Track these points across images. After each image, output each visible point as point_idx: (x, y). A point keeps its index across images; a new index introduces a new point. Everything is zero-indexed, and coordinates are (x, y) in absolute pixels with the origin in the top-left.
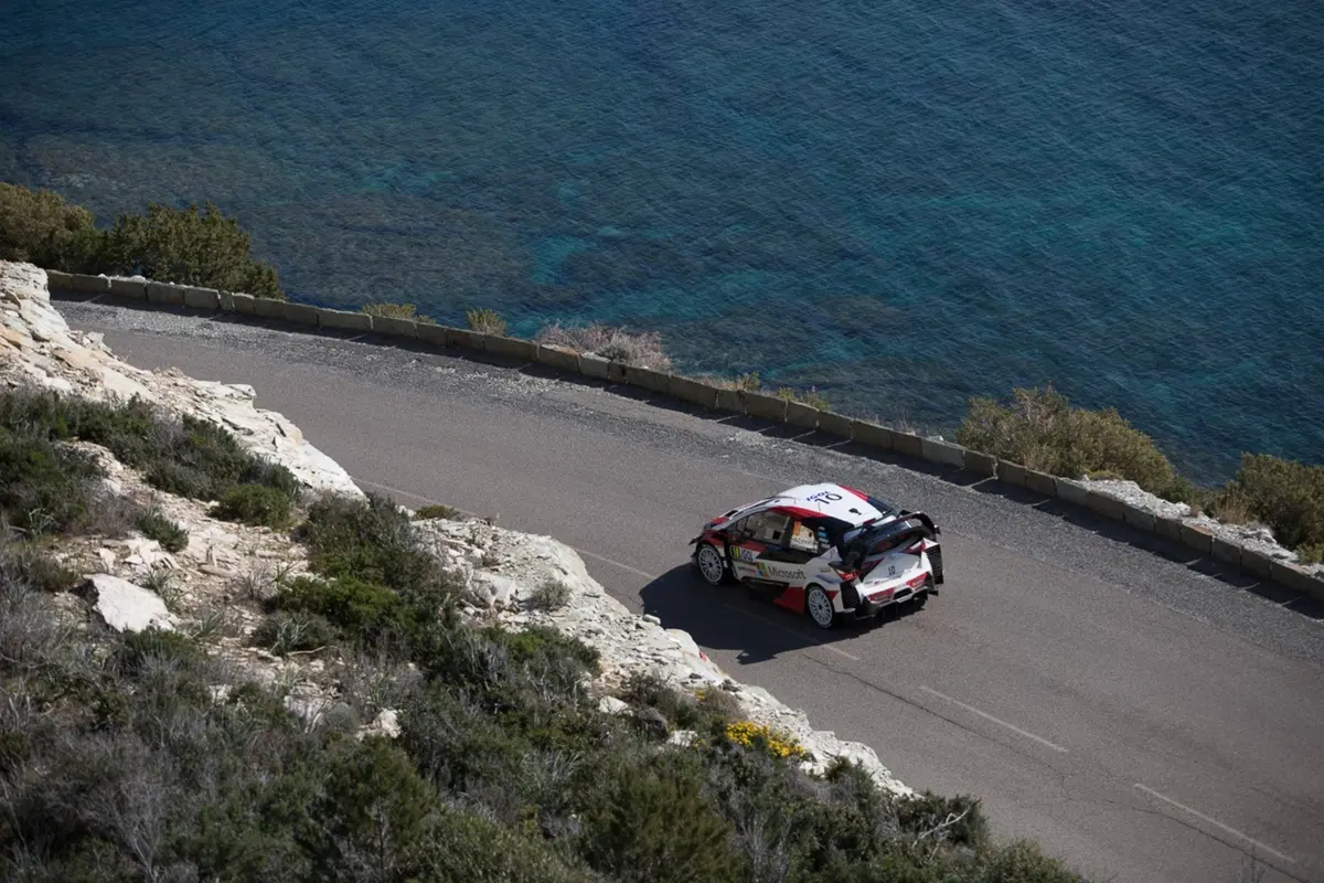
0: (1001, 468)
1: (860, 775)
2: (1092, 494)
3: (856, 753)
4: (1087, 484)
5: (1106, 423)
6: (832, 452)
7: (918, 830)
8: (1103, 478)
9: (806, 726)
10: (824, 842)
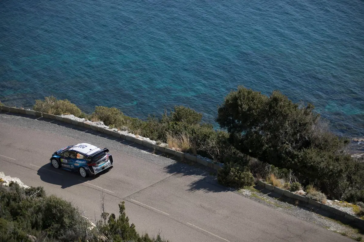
0: (44, 115)
1: (16, 185)
2: (64, 118)
3: (14, 180)
4: (62, 116)
5: (66, 102)
6: (5, 115)
7: (30, 195)
8: (66, 115)
9: (4, 175)
10: (9, 200)
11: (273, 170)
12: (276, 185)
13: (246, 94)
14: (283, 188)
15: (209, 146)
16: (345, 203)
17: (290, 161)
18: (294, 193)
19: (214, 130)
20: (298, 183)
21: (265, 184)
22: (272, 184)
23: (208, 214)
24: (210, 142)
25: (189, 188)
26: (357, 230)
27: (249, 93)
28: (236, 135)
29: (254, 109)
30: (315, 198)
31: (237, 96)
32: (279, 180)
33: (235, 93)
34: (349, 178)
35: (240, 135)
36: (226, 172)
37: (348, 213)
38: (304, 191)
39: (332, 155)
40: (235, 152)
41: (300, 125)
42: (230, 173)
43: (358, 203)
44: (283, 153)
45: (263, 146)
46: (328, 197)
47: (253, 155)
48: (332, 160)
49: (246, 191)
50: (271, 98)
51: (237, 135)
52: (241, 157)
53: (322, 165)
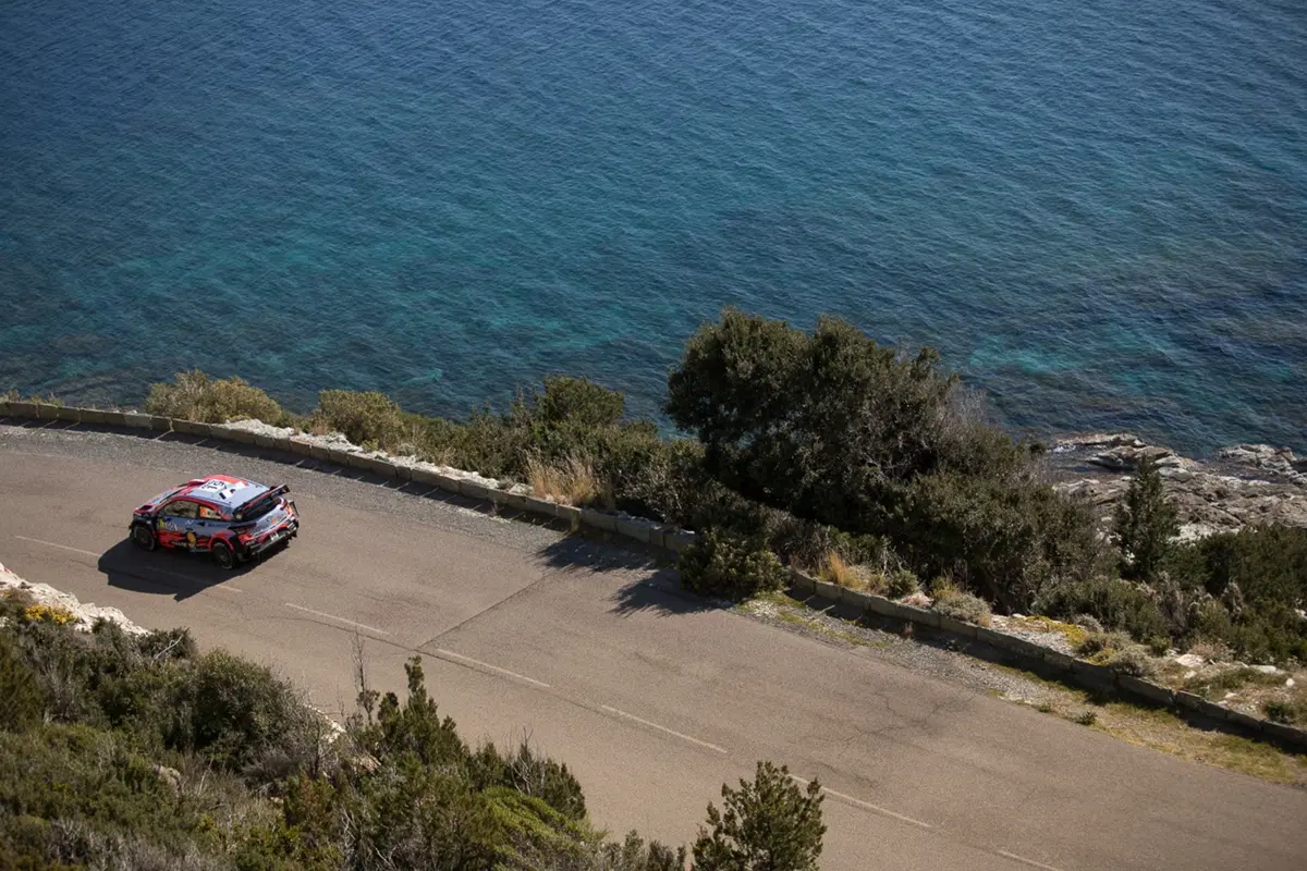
0: (175, 424)
1: (114, 626)
2: (233, 431)
3: (109, 614)
4: (229, 425)
5: (235, 386)
6: (67, 431)
7: (153, 654)
8: (238, 420)
9: (76, 603)
10: (96, 671)
11: (835, 542)
12: (847, 585)
13: (746, 329)
14: (866, 590)
15: (648, 483)
16: (1044, 622)
17: (882, 512)
18: (898, 602)
19: (660, 438)
20: (907, 573)
21: (815, 582)
22: (835, 579)
23: (660, 677)
24: (652, 472)
26: (1081, 696)
27: (754, 326)
28: (724, 449)
29: (770, 372)
30: (958, 611)
31: (721, 336)
32: (853, 568)
33: (715, 329)
34: (1050, 551)
35: (736, 449)
36: (704, 556)
37: (1052, 647)
38: (927, 594)
39: (998, 489)
40: (726, 495)
41: (903, 410)
42: (715, 557)
43: (1079, 619)
44: (861, 492)
45: (802, 474)
46: (994, 607)
47: (775, 502)
48: (1001, 502)
49: (762, 606)
50: (816, 337)
51: (728, 446)
52: (743, 509)
53: (973, 518)
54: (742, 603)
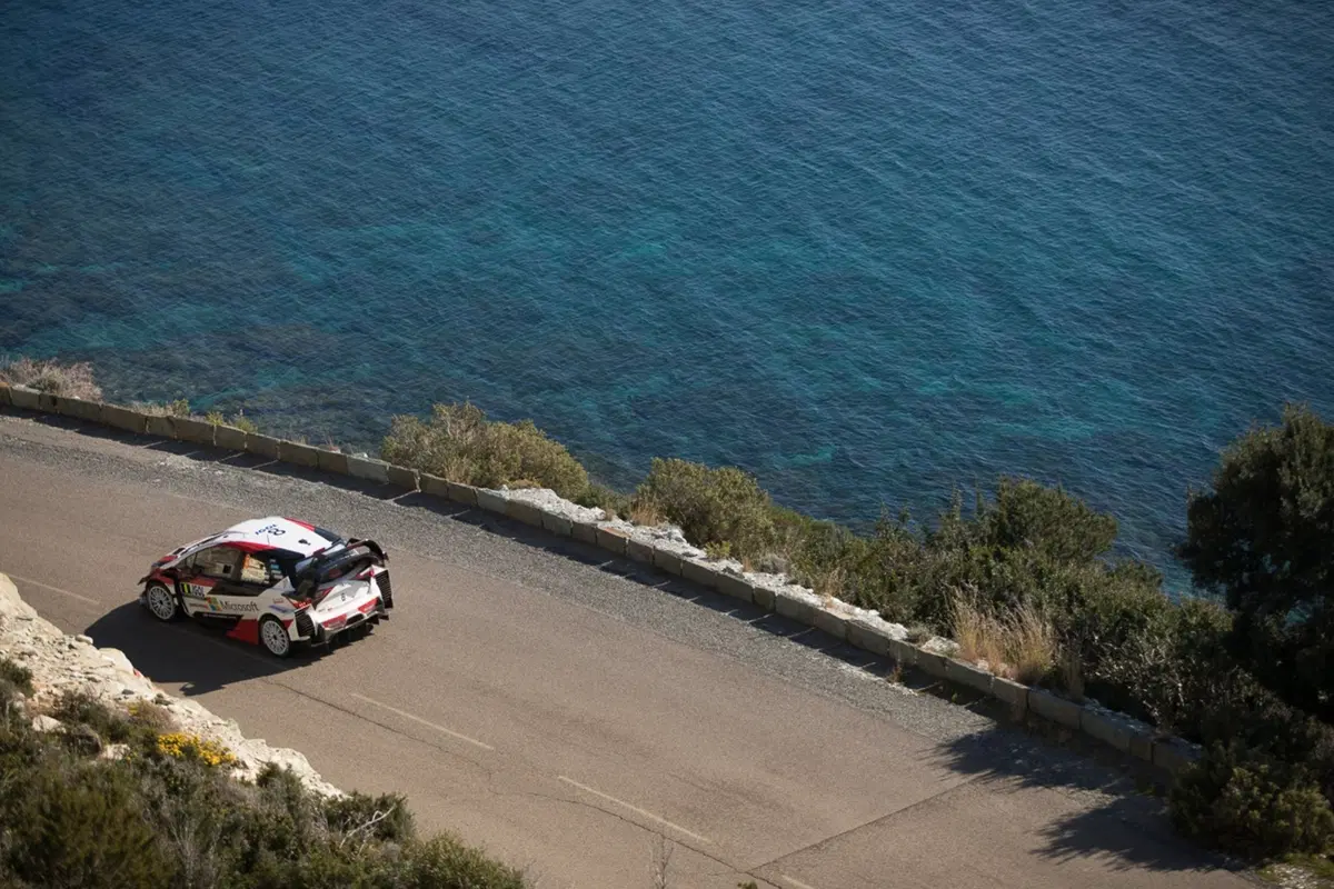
0: (424, 481)
1: (290, 780)
2: (511, 503)
3: (284, 758)
4: (506, 494)
5: (523, 435)
6: (258, 472)
7: (346, 829)
8: (521, 488)
9: (238, 735)
10: (255, 844)
13: (1318, 442)
15: (1139, 661)
19: (1164, 594)
24: (1145, 645)
25: (1044, 842)
28: (1263, 623)
31: (1278, 449)
33: (1271, 435)
35: (1281, 625)
36: (1211, 785)
40: (1256, 695)
42: (1227, 789)
49: (1294, 875)
51: (1269, 620)
52: (1281, 719)
54: (1263, 866)
